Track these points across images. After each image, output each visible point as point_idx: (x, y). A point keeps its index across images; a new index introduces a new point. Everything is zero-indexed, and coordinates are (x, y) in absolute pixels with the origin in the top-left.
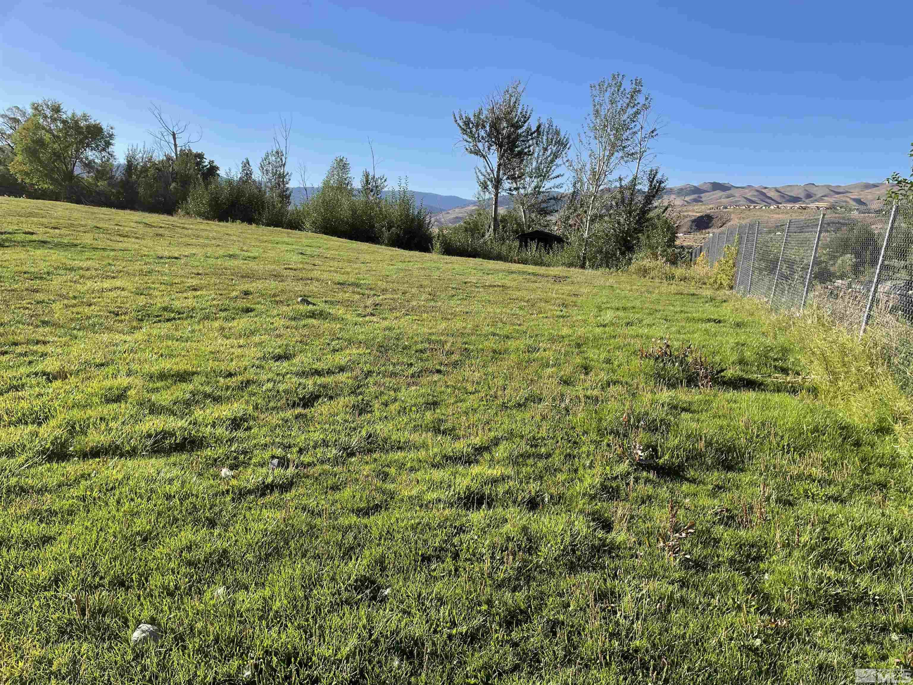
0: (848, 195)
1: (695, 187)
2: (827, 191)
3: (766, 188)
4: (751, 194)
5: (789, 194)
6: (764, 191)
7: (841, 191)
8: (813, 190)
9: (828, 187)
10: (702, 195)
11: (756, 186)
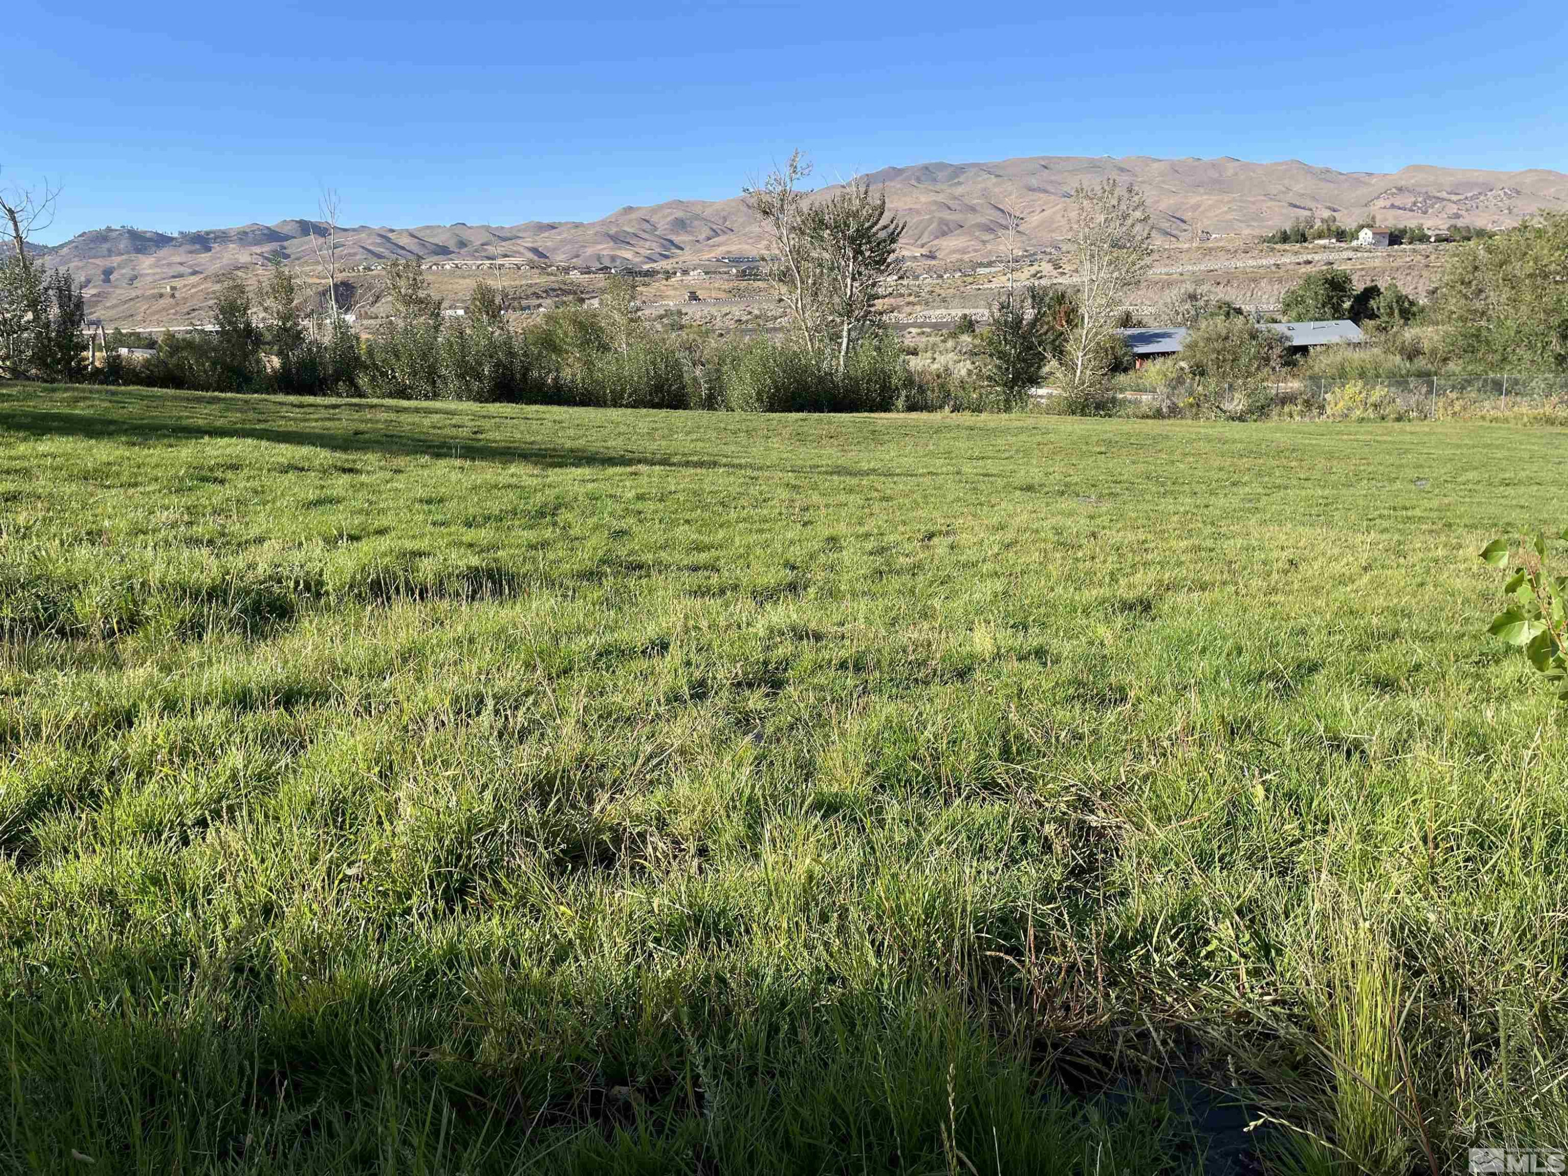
0: (519, 241)
1: (268, 228)
2: (485, 237)
3: (392, 231)
4: (370, 241)
5: (431, 240)
6: (390, 235)
7: (508, 235)
8: (466, 235)
9: (487, 228)
10: (286, 244)
11: (375, 225)
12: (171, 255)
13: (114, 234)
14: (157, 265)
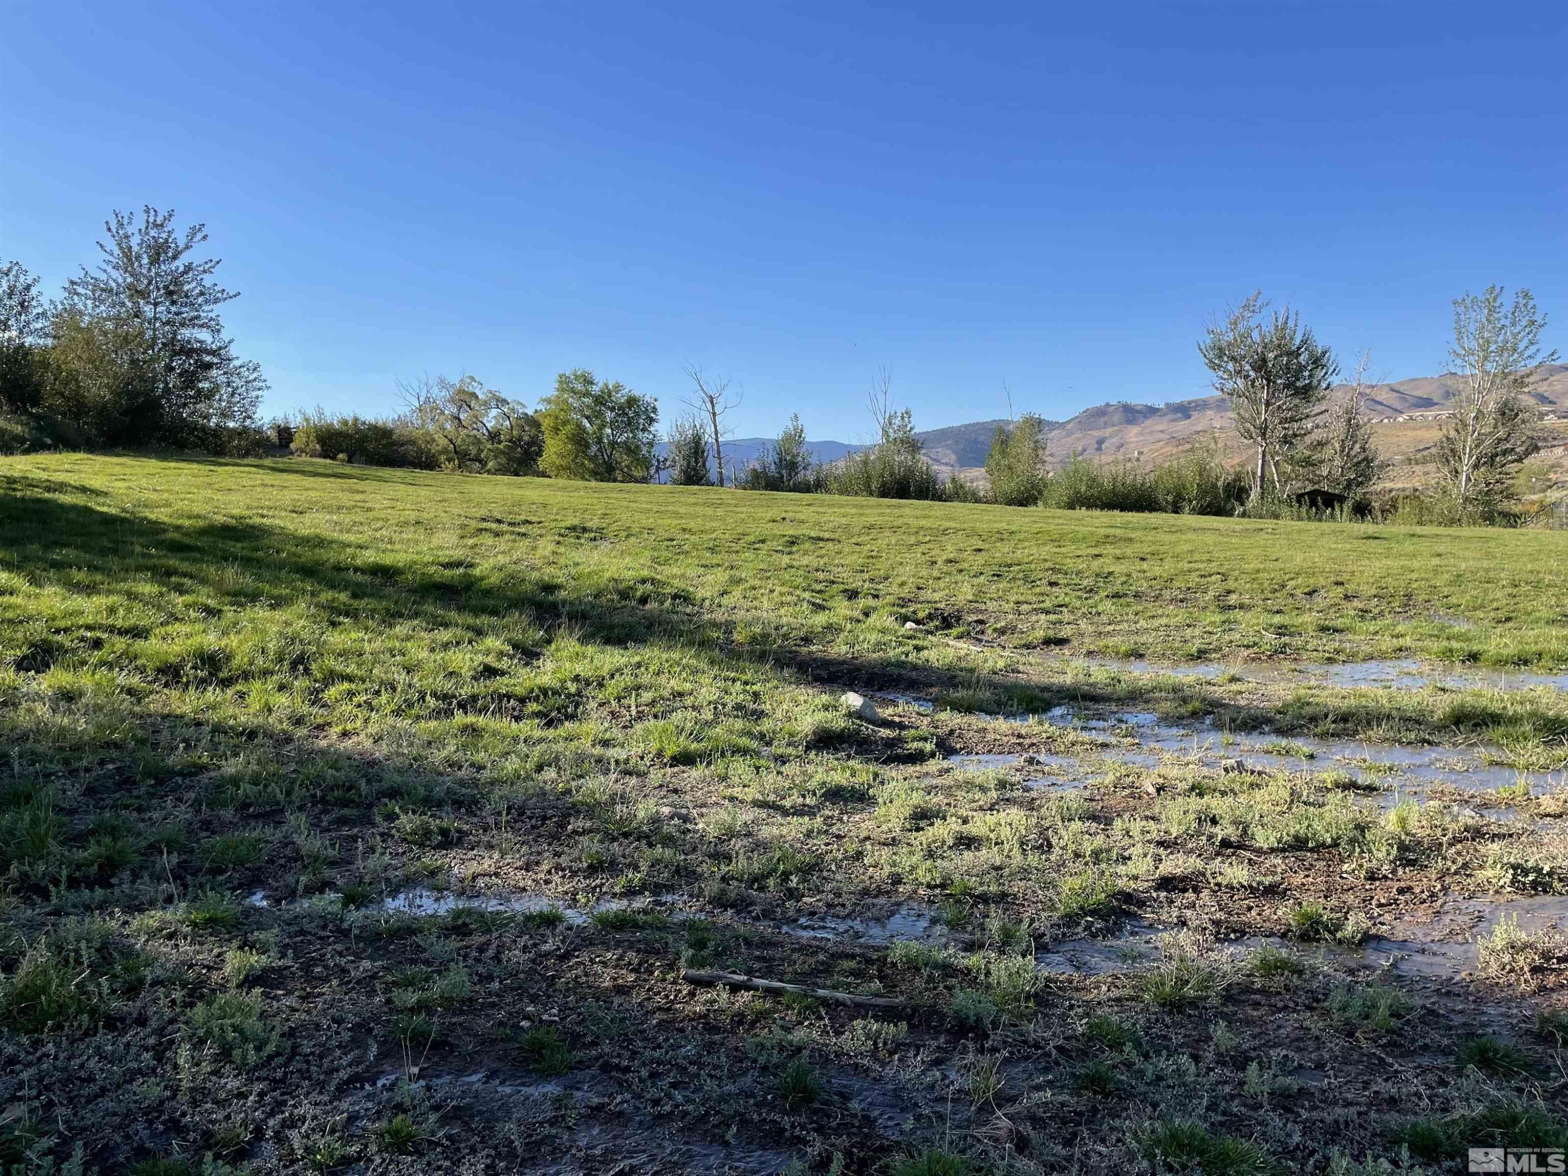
12: (1155, 424)
13: (1111, 409)
14: (1141, 434)
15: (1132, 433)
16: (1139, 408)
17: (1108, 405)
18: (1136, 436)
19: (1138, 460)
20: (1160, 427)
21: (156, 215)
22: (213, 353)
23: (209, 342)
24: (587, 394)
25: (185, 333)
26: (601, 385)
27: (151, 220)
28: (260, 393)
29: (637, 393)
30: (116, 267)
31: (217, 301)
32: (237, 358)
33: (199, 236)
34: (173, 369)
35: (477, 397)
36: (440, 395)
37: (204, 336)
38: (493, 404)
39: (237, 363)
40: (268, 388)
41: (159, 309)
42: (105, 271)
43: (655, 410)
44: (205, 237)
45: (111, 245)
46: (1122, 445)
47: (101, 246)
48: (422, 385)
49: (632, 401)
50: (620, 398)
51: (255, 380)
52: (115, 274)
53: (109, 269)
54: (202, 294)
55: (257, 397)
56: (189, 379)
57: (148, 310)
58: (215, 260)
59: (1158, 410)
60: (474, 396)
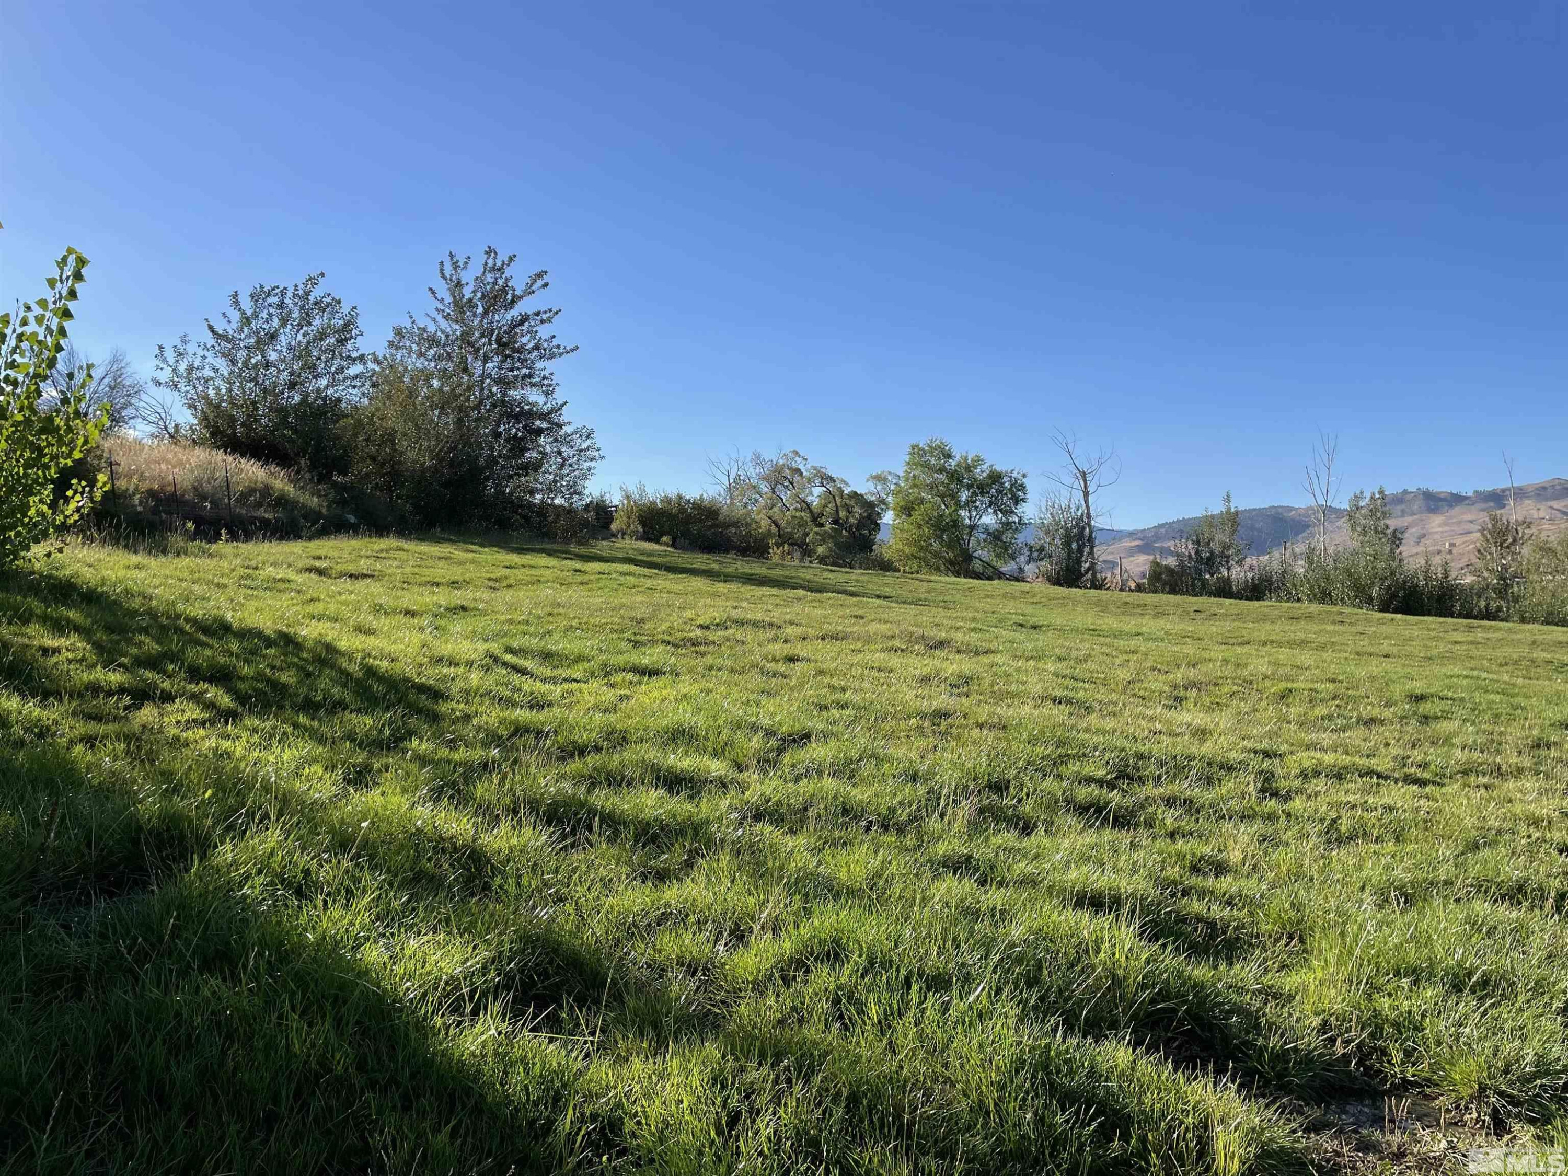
12: (1463, 513)
13: (1409, 497)
14: (1445, 524)
15: (1435, 522)
16: (1442, 496)
17: (1405, 492)
18: (1440, 526)
19: (1450, 552)
20: (1469, 517)
21: (495, 258)
22: (544, 416)
23: (541, 403)
24: (942, 470)
25: (515, 394)
26: (958, 458)
27: (490, 263)
28: (593, 464)
29: (998, 468)
30: (447, 317)
31: (552, 356)
32: (569, 423)
33: (540, 283)
34: (500, 433)
35: (801, 474)
36: (753, 472)
37: (535, 397)
38: (817, 481)
39: (568, 429)
40: (602, 458)
41: (490, 365)
42: (434, 320)
43: (1022, 487)
44: (546, 285)
45: (443, 291)
46: (1424, 536)
47: (433, 293)
48: (732, 463)
49: (996, 477)
50: (981, 473)
51: (588, 448)
52: (444, 324)
53: (439, 318)
54: (537, 347)
55: (589, 469)
56: (518, 446)
57: (477, 368)
58: (554, 310)
59: (1466, 498)
60: (798, 471)
